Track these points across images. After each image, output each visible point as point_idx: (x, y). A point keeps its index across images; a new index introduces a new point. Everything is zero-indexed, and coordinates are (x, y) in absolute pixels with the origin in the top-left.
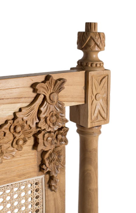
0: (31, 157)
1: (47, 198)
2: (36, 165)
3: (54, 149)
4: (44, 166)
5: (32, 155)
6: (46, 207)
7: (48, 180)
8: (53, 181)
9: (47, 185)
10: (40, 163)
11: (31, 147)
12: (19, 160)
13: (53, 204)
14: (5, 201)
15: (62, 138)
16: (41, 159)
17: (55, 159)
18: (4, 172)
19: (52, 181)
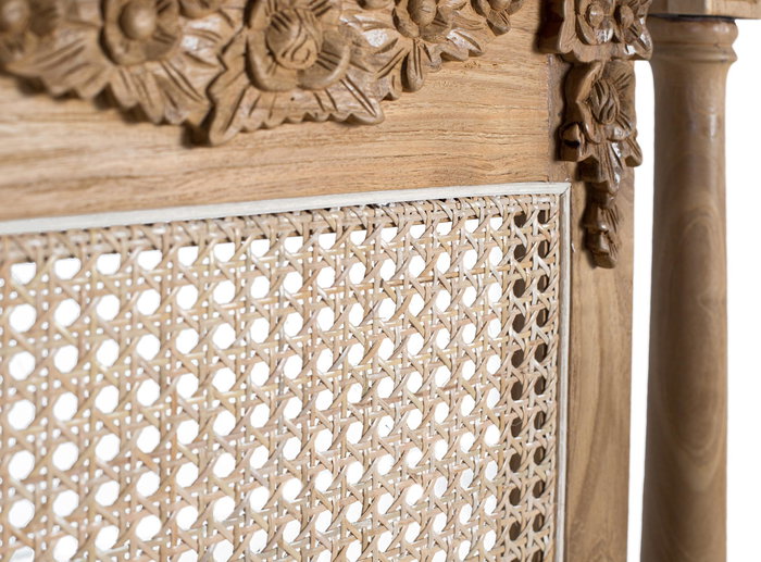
0: (528, 83)
1: (575, 295)
2: (544, 128)
3: (608, 62)
4: (577, 130)
5: (531, 77)
6: (573, 341)
7: (581, 207)
8: (602, 213)
9: (578, 234)
10: (558, 120)
11: (530, 38)
12: (489, 84)
13: (595, 331)
14: (431, 273)
15: (632, 25)
16: (560, 103)
17: (614, 109)
18: (437, 126)
19: (600, 211)
